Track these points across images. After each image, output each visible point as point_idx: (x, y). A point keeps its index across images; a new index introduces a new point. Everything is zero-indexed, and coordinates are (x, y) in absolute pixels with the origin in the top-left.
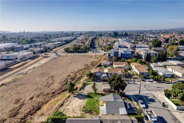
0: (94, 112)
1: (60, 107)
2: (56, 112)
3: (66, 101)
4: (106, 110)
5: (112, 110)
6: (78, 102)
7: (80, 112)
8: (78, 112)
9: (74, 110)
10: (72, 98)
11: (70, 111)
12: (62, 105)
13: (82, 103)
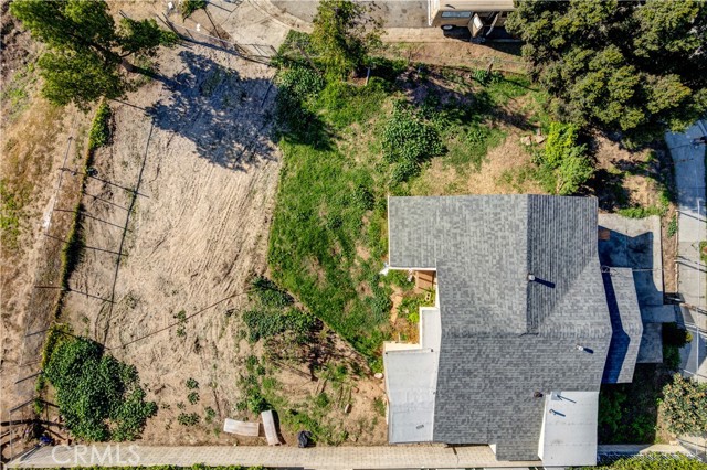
0: (340, 345)
1: (67, 276)
2: (53, 341)
3: (95, 187)
4: (439, 407)
5: (483, 414)
6: (203, 206)
7: (229, 339)
8: (214, 333)
9: (182, 316)
10: (141, 143)
11: (152, 326)
12: (76, 251)
13: (232, 225)
